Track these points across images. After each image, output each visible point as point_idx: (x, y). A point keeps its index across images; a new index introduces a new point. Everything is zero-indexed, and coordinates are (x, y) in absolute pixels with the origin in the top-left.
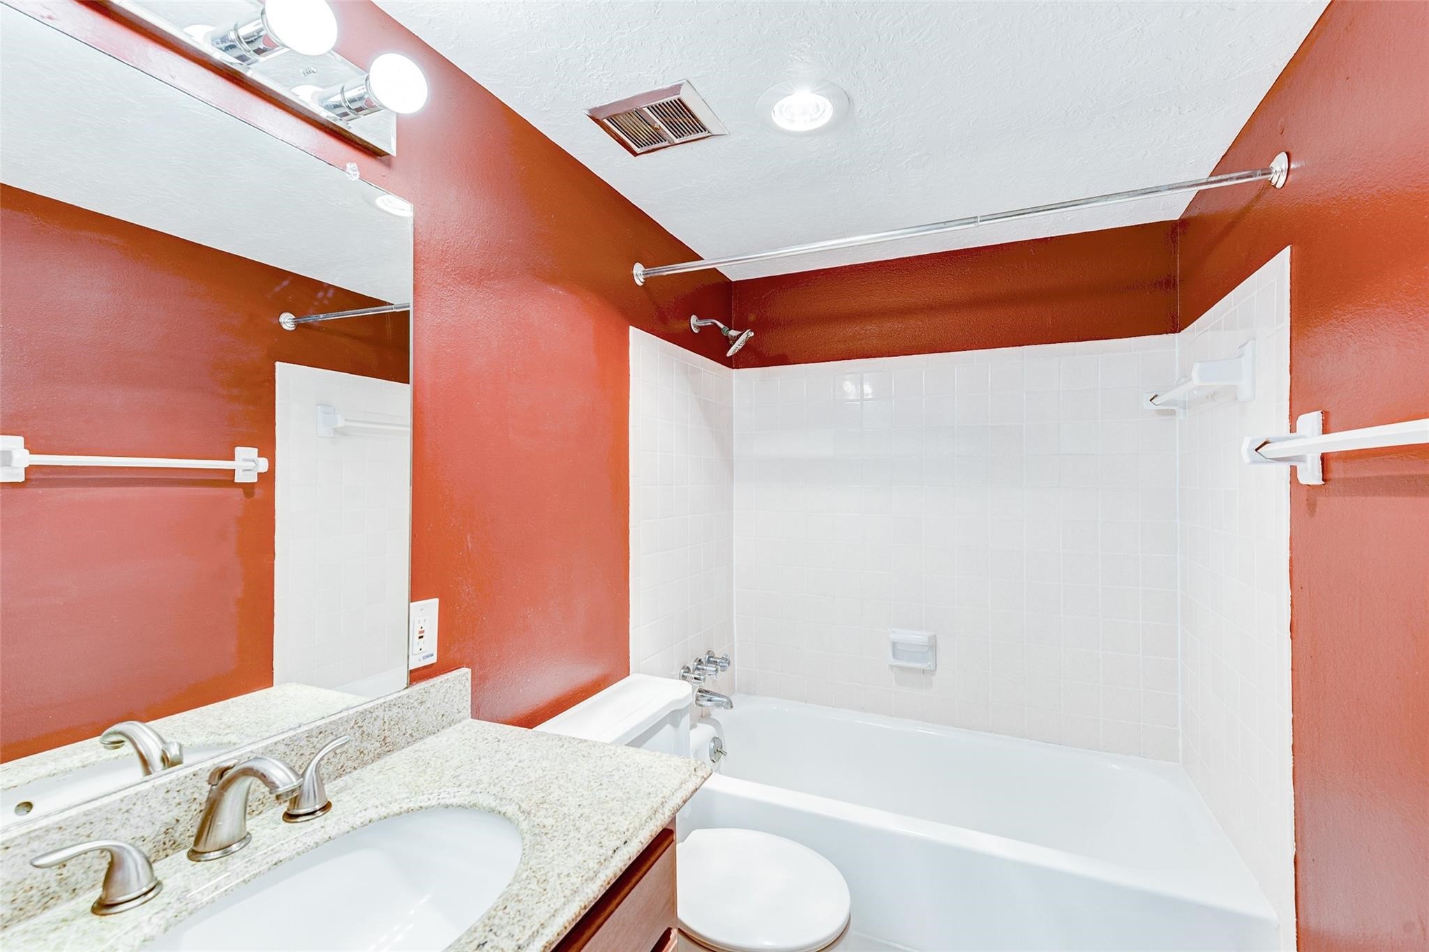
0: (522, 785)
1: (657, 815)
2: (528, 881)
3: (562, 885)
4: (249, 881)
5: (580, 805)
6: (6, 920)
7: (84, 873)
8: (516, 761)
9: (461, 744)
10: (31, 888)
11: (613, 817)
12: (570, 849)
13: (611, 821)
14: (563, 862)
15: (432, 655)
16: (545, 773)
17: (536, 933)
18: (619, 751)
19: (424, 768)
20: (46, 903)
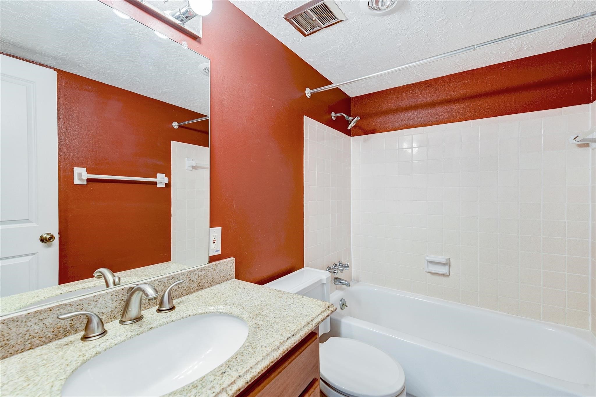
0: (252, 307)
1: (309, 325)
2: (248, 347)
3: (262, 351)
4: (140, 334)
5: (275, 317)
6: (50, 339)
7: (80, 324)
8: (251, 297)
9: (229, 288)
10: (60, 327)
11: (289, 324)
12: (268, 335)
13: (288, 325)
14: (264, 340)
15: (219, 251)
16: (262, 303)
17: (248, 371)
18: (295, 296)
19: (213, 296)
20: (66, 334)
